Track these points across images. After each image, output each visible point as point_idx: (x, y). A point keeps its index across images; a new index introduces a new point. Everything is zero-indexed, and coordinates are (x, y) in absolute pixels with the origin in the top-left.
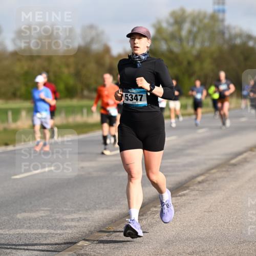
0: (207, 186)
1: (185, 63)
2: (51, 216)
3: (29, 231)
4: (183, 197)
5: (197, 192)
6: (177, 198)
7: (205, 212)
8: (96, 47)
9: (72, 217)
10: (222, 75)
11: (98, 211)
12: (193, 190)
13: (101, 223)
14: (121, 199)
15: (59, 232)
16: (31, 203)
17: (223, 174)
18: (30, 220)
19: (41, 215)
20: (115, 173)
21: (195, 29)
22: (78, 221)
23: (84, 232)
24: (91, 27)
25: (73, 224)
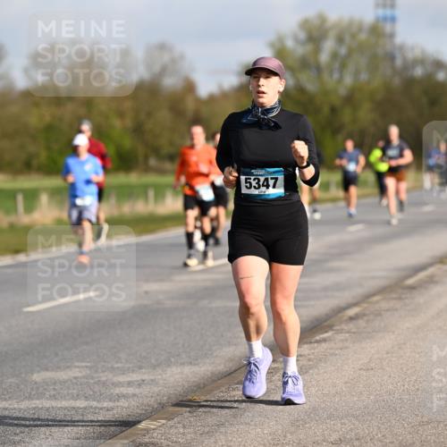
0: (364, 324)
1: (326, 110)
2: (93, 378)
3: (54, 404)
4: (323, 344)
5: (347, 335)
6: (312, 345)
7: (360, 370)
8: (170, 82)
9: (129, 379)
10: (394, 131)
11: (174, 369)
12: (341, 331)
13: (179, 389)
14: (214, 348)
15: (105, 405)
16: (57, 355)
17: (392, 304)
18: (55, 384)
19: (76, 375)
20: (205, 303)
21: (343, 51)
22: (139, 385)
23: (149, 406)
24: (162, 47)
25: (131, 390)
